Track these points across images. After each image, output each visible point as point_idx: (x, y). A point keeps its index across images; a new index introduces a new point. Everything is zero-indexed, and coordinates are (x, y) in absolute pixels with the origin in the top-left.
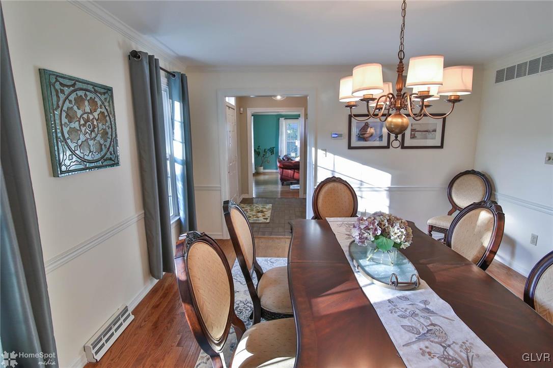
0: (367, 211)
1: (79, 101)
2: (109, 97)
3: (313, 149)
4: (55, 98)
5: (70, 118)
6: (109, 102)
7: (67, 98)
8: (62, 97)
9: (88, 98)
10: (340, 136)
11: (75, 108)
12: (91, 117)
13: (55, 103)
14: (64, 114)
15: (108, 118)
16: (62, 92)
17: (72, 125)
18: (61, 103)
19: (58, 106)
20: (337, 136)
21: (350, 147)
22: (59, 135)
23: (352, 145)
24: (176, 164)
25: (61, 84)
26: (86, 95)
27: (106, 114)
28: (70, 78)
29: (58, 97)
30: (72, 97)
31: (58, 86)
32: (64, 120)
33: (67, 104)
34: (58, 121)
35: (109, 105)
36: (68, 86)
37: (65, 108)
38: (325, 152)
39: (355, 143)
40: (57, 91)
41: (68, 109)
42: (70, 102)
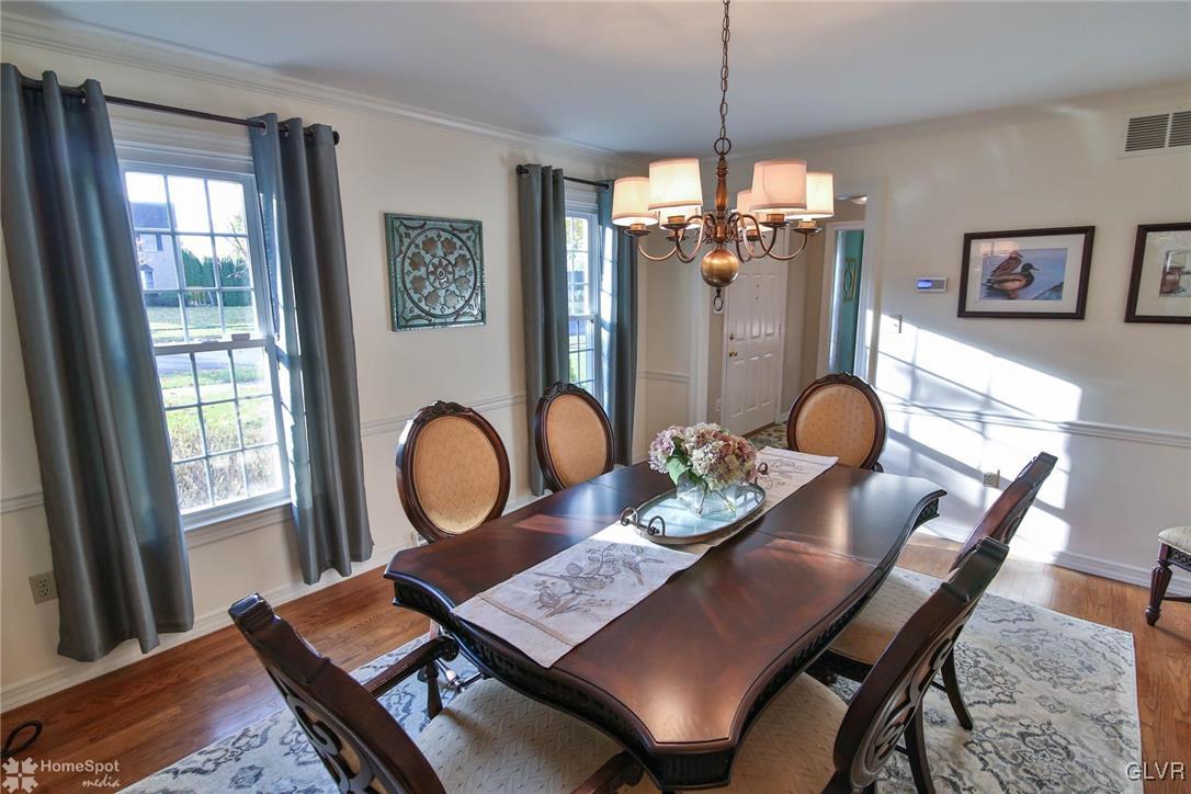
0: (1001, 475)
1: (429, 244)
2: (474, 236)
3: (869, 315)
4: (397, 243)
5: (415, 265)
6: (474, 241)
7: (413, 242)
8: (406, 241)
9: (442, 239)
10: (937, 285)
11: (423, 252)
12: (445, 262)
13: (397, 249)
14: (407, 261)
15: (470, 262)
16: (408, 235)
17: (417, 273)
18: (404, 248)
19: (401, 252)
20: (929, 285)
21: (963, 312)
22: (400, 285)
23: (970, 307)
24: (602, 329)
25: (407, 227)
26: (439, 236)
27: (468, 256)
28: (419, 218)
29: (401, 241)
30: (419, 241)
31: (402, 230)
32: (407, 268)
33: (413, 249)
34: (399, 270)
35: (475, 246)
36: (414, 228)
37: (409, 254)
38: (897, 322)
39: (975, 302)
40: (401, 236)
41: (414, 254)
42: (417, 246)
